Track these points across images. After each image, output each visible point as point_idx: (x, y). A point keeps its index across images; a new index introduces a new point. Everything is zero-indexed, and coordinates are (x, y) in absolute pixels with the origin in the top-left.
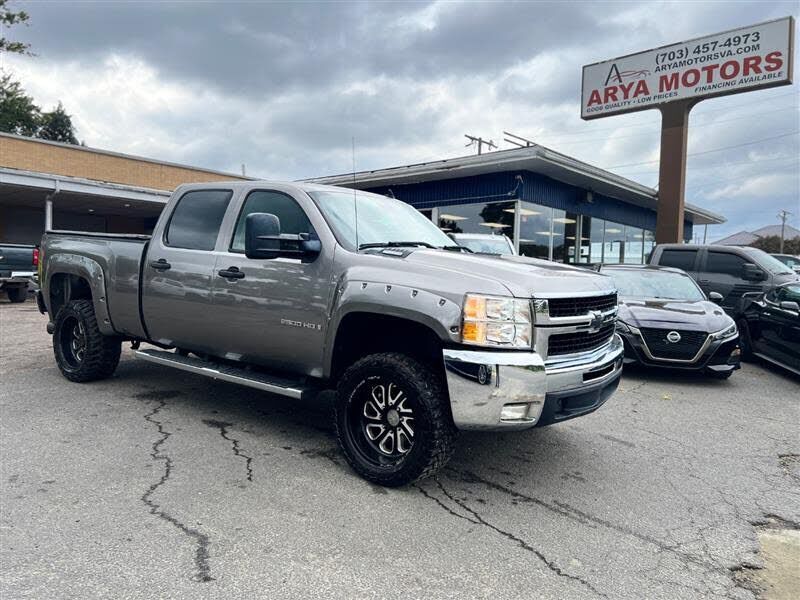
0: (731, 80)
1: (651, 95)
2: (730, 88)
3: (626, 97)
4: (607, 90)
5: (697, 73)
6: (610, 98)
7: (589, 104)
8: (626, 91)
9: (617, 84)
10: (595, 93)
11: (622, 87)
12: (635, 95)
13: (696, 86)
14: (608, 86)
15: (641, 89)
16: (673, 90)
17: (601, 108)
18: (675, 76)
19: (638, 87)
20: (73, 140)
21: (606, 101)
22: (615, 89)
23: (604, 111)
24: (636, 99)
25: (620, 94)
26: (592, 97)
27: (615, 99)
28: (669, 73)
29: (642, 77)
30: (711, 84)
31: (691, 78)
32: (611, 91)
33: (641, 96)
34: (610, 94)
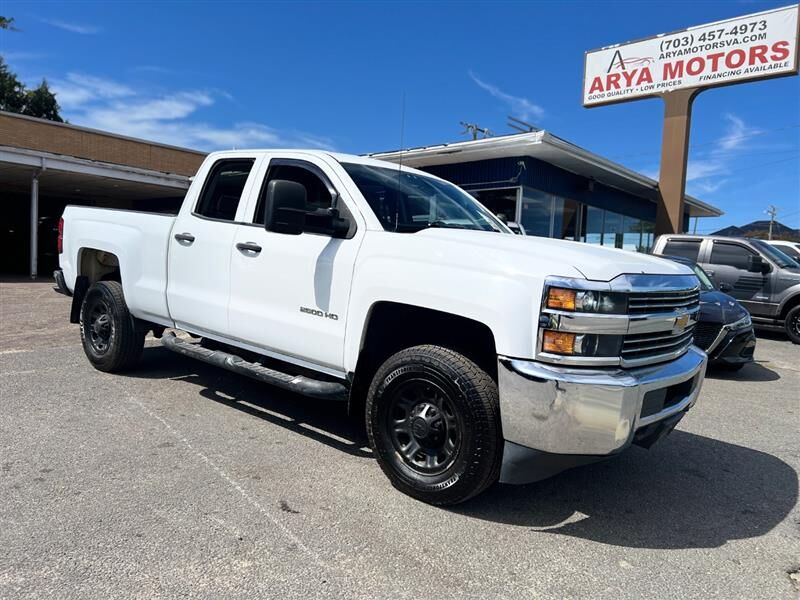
0: (737, 69)
1: (655, 83)
2: (736, 78)
3: (629, 84)
4: (609, 77)
5: (701, 61)
6: (612, 85)
7: (591, 92)
8: (629, 79)
9: (620, 71)
10: (598, 80)
11: (625, 74)
12: (638, 83)
13: (701, 75)
14: (611, 72)
15: (645, 76)
16: (677, 78)
17: (603, 96)
18: (680, 64)
19: (642, 75)
20: (57, 119)
21: (608, 88)
22: (618, 76)
23: (606, 99)
24: (639, 87)
25: (622, 81)
26: (594, 84)
27: (617, 86)
28: (673, 61)
29: (646, 64)
30: (716, 73)
31: (695, 66)
33: (644, 84)
34: (613, 81)
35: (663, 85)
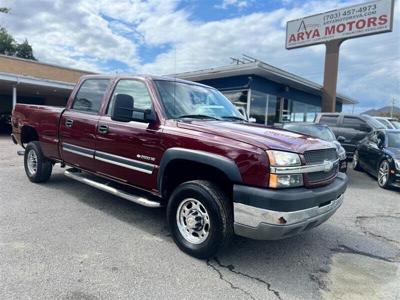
0: (361, 29)
1: (321, 37)
2: (361, 33)
3: (308, 38)
4: (299, 34)
5: (344, 25)
6: (300, 38)
7: (290, 42)
8: (308, 35)
9: (304, 31)
10: (293, 35)
11: (306, 33)
12: (313, 37)
13: (344, 32)
14: (299, 32)
15: (316, 34)
16: (332, 34)
17: (296, 44)
18: (333, 27)
19: (315, 33)
20: (33, 58)
21: (298, 40)
22: (303, 34)
23: (297, 45)
24: (313, 39)
25: (305, 36)
26: (291, 38)
27: (303, 39)
28: (330, 26)
29: (316, 28)
30: (351, 31)
31: (341, 28)
32: (301, 35)
33: (316, 37)
34: (300, 36)
35: (325, 38)
